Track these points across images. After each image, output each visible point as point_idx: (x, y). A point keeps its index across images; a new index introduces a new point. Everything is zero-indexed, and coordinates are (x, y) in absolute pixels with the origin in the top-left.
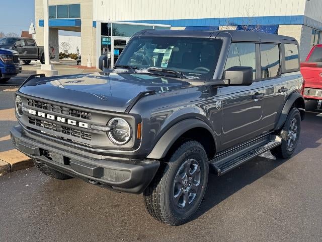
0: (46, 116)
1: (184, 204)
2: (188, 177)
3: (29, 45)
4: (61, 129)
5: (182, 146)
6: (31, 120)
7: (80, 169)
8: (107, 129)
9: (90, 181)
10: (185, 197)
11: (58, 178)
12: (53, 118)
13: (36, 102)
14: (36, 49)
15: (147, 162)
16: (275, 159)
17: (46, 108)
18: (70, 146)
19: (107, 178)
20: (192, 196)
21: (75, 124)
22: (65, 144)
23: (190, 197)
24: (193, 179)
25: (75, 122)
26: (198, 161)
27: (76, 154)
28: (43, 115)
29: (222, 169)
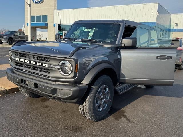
0: (25, 61)
1: (101, 110)
2: (103, 95)
3: (22, 35)
4: (33, 68)
5: (100, 78)
6: (17, 63)
7: (43, 90)
8: (59, 67)
9: (49, 97)
10: (101, 106)
11: (32, 97)
12: (29, 62)
13: (20, 53)
14: (25, 37)
15: (81, 86)
16: (146, 88)
17: (25, 57)
18: (38, 77)
19: (58, 95)
20: (105, 105)
21: (41, 65)
22: (35, 76)
23: (104, 106)
24: (106, 96)
25: (41, 63)
26: (108, 86)
27: (41, 82)
28: (23, 60)
29: (120, 91)
